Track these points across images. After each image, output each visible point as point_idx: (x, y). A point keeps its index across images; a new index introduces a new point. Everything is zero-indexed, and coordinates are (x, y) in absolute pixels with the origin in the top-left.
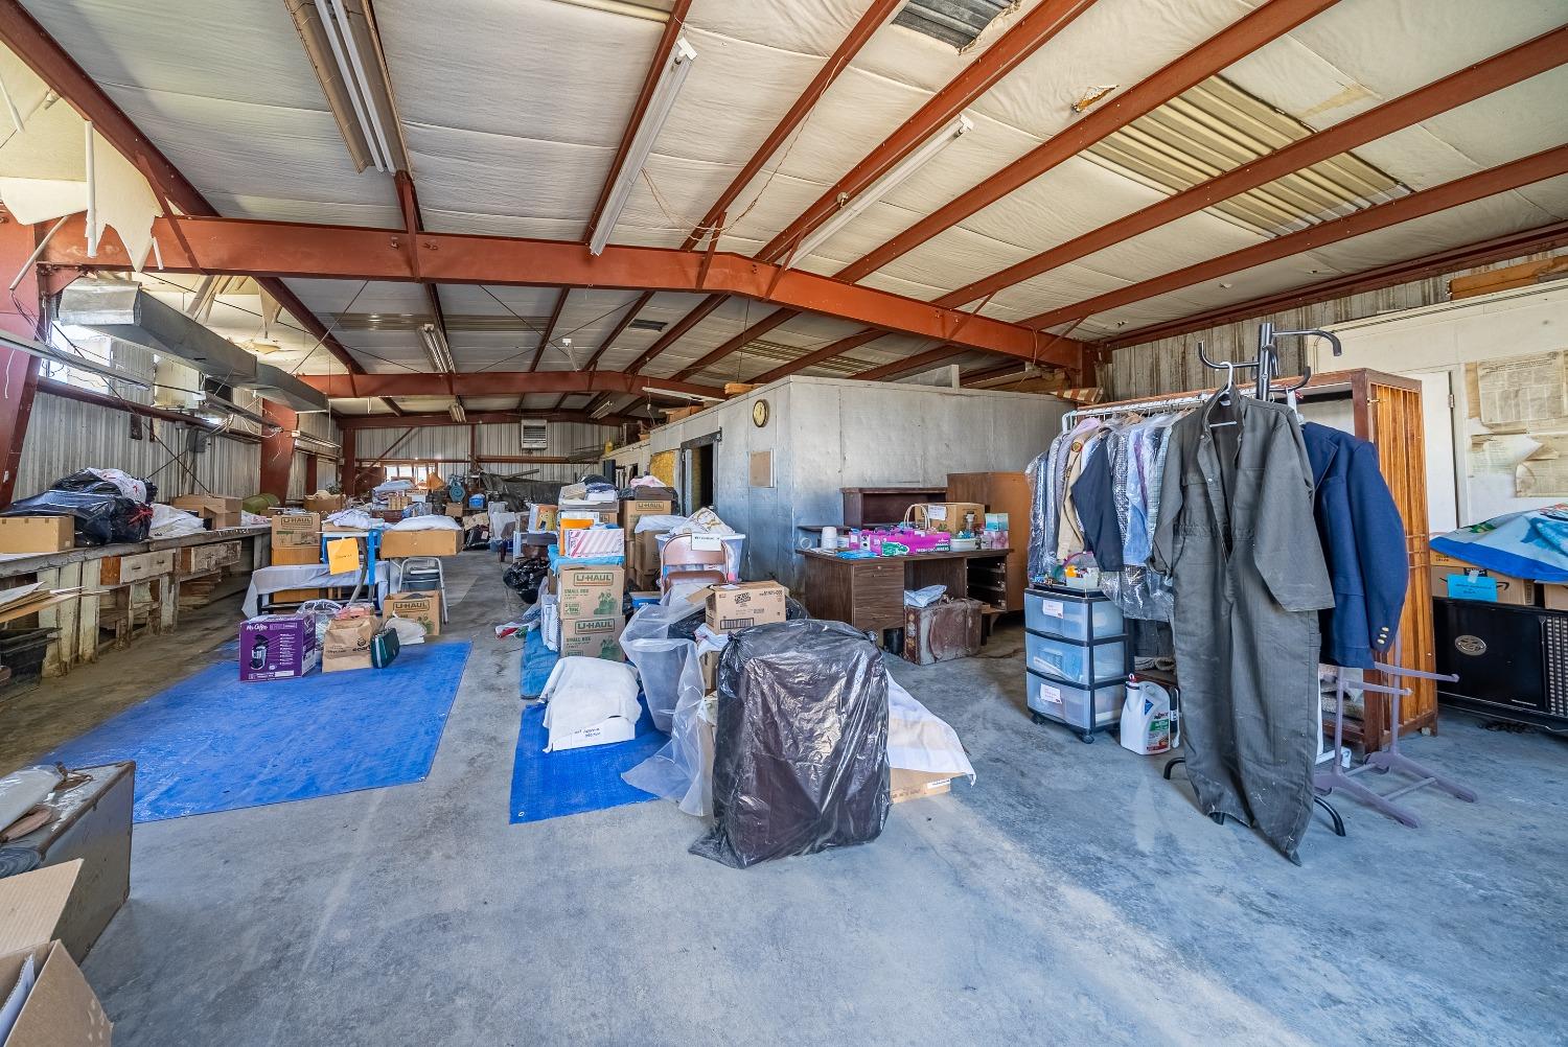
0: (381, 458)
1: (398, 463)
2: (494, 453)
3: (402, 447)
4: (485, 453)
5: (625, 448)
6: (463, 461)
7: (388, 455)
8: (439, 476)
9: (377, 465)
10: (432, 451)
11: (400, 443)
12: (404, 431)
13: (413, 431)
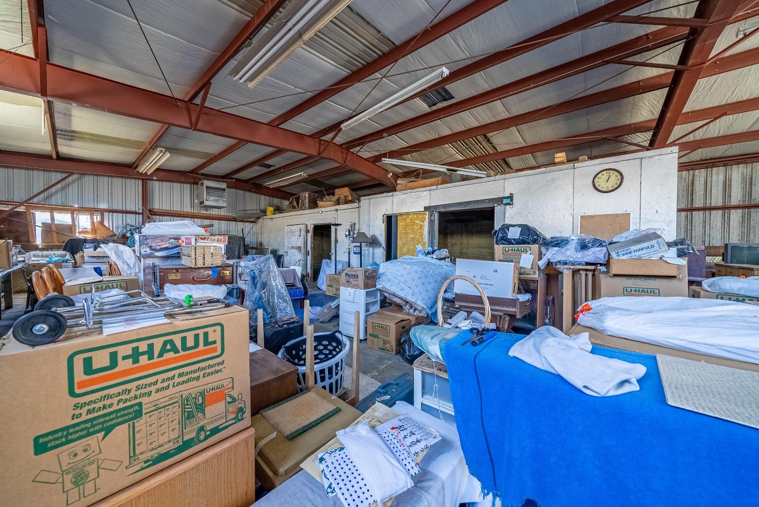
0: (26, 201)
1: (52, 209)
2: (166, 207)
3: (56, 192)
4: (156, 206)
5: (306, 211)
6: (135, 213)
7: (35, 200)
8: (106, 224)
9: (21, 209)
10: (97, 199)
11: (54, 189)
12: (59, 176)
13: (70, 179)
